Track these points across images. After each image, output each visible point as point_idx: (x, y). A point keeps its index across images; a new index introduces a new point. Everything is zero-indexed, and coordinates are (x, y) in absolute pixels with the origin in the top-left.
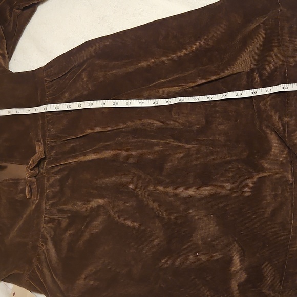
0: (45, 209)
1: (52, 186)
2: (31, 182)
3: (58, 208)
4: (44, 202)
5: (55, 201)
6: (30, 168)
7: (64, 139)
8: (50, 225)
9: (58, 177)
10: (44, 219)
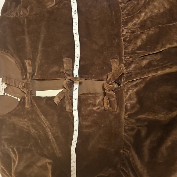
0: (125, 119)
1: (130, 98)
2: (110, 95)
3: (137, 118)
4: (124, 113)
5: (133, 111)
6: (110, 82)
7: (141, 56)
8: (130, 133)
9: (135, 90)
10: (125, 128)
